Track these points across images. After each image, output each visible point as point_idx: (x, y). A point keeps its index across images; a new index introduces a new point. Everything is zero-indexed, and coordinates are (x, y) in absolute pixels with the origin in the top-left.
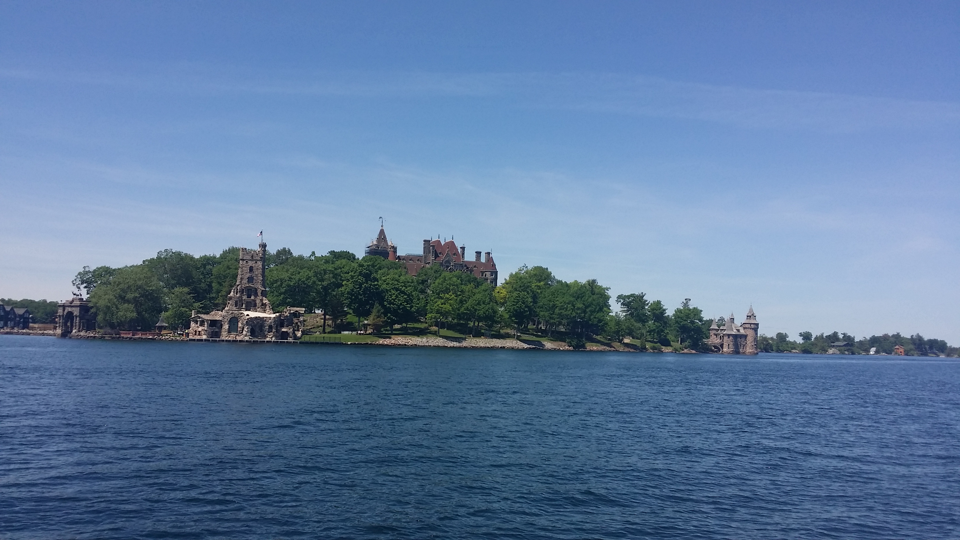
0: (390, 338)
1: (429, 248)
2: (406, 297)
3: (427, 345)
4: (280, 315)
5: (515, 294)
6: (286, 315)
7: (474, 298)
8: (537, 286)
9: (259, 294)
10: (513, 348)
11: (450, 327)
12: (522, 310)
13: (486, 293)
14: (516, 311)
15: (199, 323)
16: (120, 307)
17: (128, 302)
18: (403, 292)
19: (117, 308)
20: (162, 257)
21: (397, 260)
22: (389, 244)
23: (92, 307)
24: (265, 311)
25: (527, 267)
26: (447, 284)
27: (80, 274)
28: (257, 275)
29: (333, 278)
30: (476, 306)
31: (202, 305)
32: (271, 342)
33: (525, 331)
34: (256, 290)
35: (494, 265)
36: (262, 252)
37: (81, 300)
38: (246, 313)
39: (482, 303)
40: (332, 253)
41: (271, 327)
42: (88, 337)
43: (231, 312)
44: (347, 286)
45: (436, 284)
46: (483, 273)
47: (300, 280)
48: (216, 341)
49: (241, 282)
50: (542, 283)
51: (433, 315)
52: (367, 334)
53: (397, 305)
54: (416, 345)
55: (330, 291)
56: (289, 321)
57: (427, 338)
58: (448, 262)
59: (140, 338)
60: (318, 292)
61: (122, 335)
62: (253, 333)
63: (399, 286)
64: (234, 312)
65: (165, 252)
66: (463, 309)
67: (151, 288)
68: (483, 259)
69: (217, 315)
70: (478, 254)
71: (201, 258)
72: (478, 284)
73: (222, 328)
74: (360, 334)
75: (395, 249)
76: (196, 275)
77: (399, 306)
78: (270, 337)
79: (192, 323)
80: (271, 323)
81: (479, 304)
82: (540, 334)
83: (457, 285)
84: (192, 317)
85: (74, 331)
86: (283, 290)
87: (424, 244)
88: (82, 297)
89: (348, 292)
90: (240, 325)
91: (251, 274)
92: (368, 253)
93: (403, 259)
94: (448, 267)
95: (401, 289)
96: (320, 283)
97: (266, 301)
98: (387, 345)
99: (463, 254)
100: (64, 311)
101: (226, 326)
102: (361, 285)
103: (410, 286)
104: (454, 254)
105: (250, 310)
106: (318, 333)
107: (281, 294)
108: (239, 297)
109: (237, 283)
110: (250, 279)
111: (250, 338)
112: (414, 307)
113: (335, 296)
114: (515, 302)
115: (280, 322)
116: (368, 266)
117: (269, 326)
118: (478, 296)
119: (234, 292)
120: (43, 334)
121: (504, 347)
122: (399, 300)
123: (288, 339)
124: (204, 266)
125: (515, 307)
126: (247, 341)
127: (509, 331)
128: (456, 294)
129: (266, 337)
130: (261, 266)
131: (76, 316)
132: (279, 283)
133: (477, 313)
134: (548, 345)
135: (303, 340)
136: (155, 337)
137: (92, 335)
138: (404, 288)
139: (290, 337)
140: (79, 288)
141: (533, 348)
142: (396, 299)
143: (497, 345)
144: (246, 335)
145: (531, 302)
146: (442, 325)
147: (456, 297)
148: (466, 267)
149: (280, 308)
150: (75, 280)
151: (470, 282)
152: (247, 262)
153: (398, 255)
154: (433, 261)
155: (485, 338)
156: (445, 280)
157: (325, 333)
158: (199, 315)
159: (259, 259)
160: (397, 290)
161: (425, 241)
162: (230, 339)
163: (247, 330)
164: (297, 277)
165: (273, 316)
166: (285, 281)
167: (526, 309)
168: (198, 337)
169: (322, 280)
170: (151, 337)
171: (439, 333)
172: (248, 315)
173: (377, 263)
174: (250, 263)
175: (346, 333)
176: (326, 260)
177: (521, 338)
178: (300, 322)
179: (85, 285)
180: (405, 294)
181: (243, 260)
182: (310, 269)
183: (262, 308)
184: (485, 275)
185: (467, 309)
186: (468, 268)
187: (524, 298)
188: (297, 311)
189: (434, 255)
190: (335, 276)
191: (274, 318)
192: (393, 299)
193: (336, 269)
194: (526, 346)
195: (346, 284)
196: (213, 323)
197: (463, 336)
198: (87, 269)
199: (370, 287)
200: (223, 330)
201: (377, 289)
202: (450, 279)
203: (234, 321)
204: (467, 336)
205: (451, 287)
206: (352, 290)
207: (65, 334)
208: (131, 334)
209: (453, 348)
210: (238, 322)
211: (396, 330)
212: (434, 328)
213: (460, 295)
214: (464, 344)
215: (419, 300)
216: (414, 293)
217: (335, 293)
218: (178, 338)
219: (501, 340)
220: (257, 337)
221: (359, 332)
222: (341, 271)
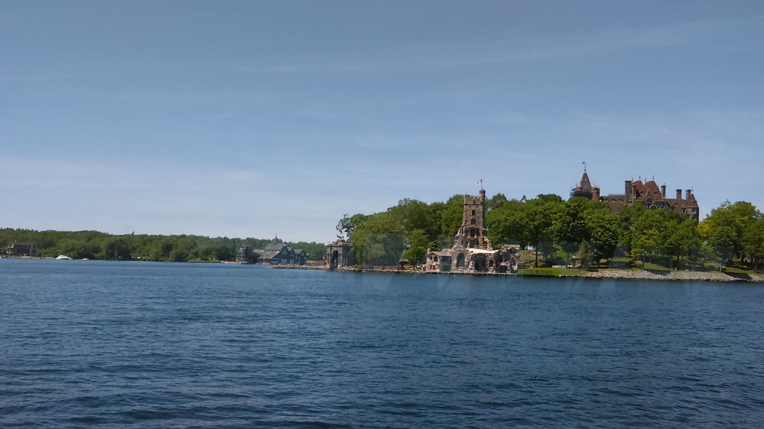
0: (597, 271)
1: (631, 188)
2: (611, 233)
3: (633, 277)
4: (499, 252)
5: (719, 229)
6: (504, 251)
7: (678, 233)
8: (742, 220)
9: (481, 234)
10: (718, 280)
11: (654, 261)
12: (726, 244)
13: (689, 228)
14: (720, 244)
15: (433, 259)
16: (372, 246)
17: (378, 242)
18: (608, 230)
19: (371, 247)
20: (402, 205)
21: (600, 201)
22: (592, 186)
23: (351, 247)
24: (486, 248)
25: (730, 202)
26: (650, 221)
27: (341, 220)
28: (478, 217)
29: (543, 218)
30: (680, 240)
31: (435, 244)
32: (492, 274)
33: (730, 264)
34: (478, 230)
35: (695, 202)
36: (482, 198)
37: (343, 241)
38: (471, 250)
39: (685, 238)
40: (541, 196)
41: (491, 262)
42: (350, 271)
43: (458, 249)
44: (556, 225)
45: (640, 221)
46: (684, 209)
47: (514, 221)
48: (447, 273)
49: (466, 224)
50: (746, 218)
51: (637, 249)
52: (576, 268)
53: (602, 241)
54: (622, 277)
55: (540, 230)
56: (506, 256)
57: (633, 271)
58: (650, 200)
59: (388, 271)
60: (530, 231)
61: (375, 269)
62: (477, 267)
63: (604, 224)
64: (461, 249)
65: (404, 201)
66: (666, 244)
67: (395, 231)
68: (684, 197)
69: (448, 252)
70: (679, 191)
71: (432, 204)
72: (680, 221)
73: (451, 263)
74: (570, 267)
75: (598, 190)
76: (429, 218)
77: (604, 242)
78: (491, 271)
79: (428, 259)
80: (492, 258)
81: (682, 239)
82: (745, 267)
83: (660, 222)
84: (428, 253)
85: (339, 266)
86: (500, 230)
87: (626, 185)
88: (344, 239)
89: (557, 230)
90: (466, 260)
91: (473, 217)
92: (573, 195)
93: (606, 199)
94: (649, 205)
95: (606, 226)
96: (532, 223)
97: (486, 240)
98: (595, 277)
99: (664, 192)
100: (331, 250)
101: (455, 262)
102: (568, 223)
103: (614, 223)
104: (655, 193)
105: (473, 247)
106: (531, 267)
107: (498, 233)
108: (464, 236)
109: (463, 225)
110: (473, 221)
111: (474, 272)
112: (619, 243)
113: (545, 234)
114: (719, 236)
115: (499, 258)
116: (575, 206)
117: (490, 261)
118: (681, 232)
119: (460, 232)
120: (317, 269)
121: (709, 280)
122: (604, 237)
123: (507, 272)
124: (434, 211)
125: (719, 241)
126: (472, 274)
127: (713, 264)
128: (660, 230)
129: (488, 270)
130: (481, 210)
131: (340, 254)
132: (497, 224)
133: (680, 248)
134: (755, 277)
135: (519, 273)
136: (400, 270)
137: (353, 269)
138: (609, 225)
139: (508, 271)
140: (341, 232)
141: (740, 280)
142: (601, 236)
143: (702, 278)
144: (471, 269)
145: (736, 236)
146: (646, 259)
147: (659, 232)
148: (667, 203)
149: (499, 246)
150: (338, 225)
151: (672, 218)
152: (470, 206)
153: (601, 196)
154: (635, 200)
155: (689, 271)
156: (648, 217)
157: (538, 267)
158: (433, 252)
159: (480, 203)
160: (602, 227)
161: (626, 182)
162: (458, 272)
163: (472, 265)
164: (512, 218)
165: (493, 252)
166: (502, 222)
167: (731, 243)
168: (433, 271)
169: (533, 220)
170: (396, 271)
171: (643, 266)
172: (472, 252)
173: (582, 204)
174: (473, 208)
175: (556, 266)
176: (536, 203)
177: (726, 271)
178: (516, 257)
179: (345, 229)
180: (610, 231)
181: (467, 205)
182: (522, 211)
183: (483, 246)
184: (687, 212)
185: (671, 244)
186: (669, 205)
187: (728, 232)
188: (513, 248)
189: (635, 194)
190: (545, 216)
191: (494, 254)
192: (598, 236)
193: (545, 210)
194: (732, 278)
195: (555, 223)
196: (445, 259)
197: (666, 269)
198: (347, 217)
199: (577, 226)
200: (452, 265)
201: (583, 227)
202: (653, 216)
203: (461, 257)
204: (671, 269)
205: (654, 224)
206: (561, 228)
207: (333, 268)
208: (381, 268)
209: (658, 280)
210: (464, 258)
211: (603, 264)
212: (639, 262)
213: (663, 231)
214: (670, 276)
215: (623, 236)
216: (618, 230)
217: (545, 231)
218: (417, 271)
219: (706, 272)
220: (480, 271)
221: (568, 266)
222: (550, 212)
